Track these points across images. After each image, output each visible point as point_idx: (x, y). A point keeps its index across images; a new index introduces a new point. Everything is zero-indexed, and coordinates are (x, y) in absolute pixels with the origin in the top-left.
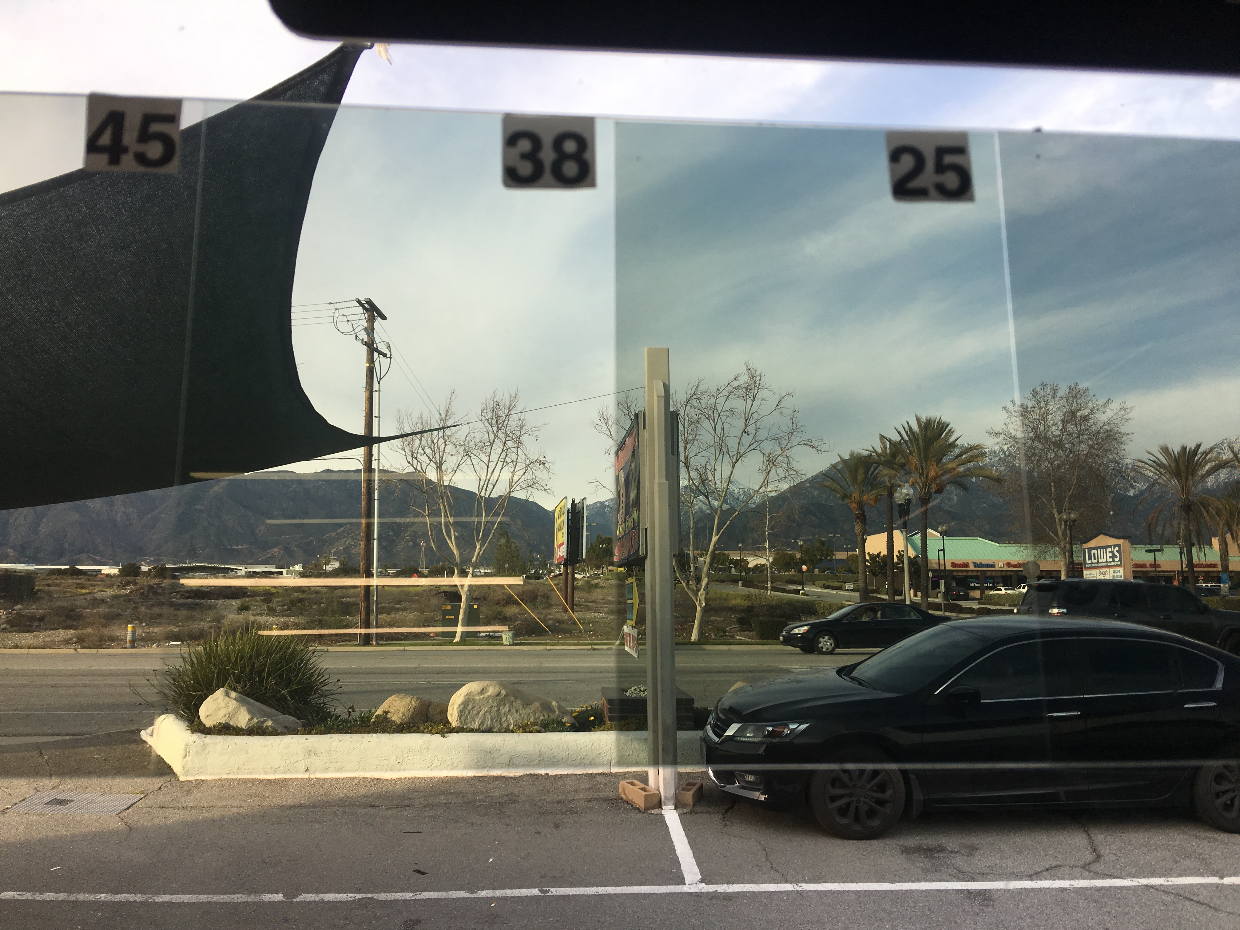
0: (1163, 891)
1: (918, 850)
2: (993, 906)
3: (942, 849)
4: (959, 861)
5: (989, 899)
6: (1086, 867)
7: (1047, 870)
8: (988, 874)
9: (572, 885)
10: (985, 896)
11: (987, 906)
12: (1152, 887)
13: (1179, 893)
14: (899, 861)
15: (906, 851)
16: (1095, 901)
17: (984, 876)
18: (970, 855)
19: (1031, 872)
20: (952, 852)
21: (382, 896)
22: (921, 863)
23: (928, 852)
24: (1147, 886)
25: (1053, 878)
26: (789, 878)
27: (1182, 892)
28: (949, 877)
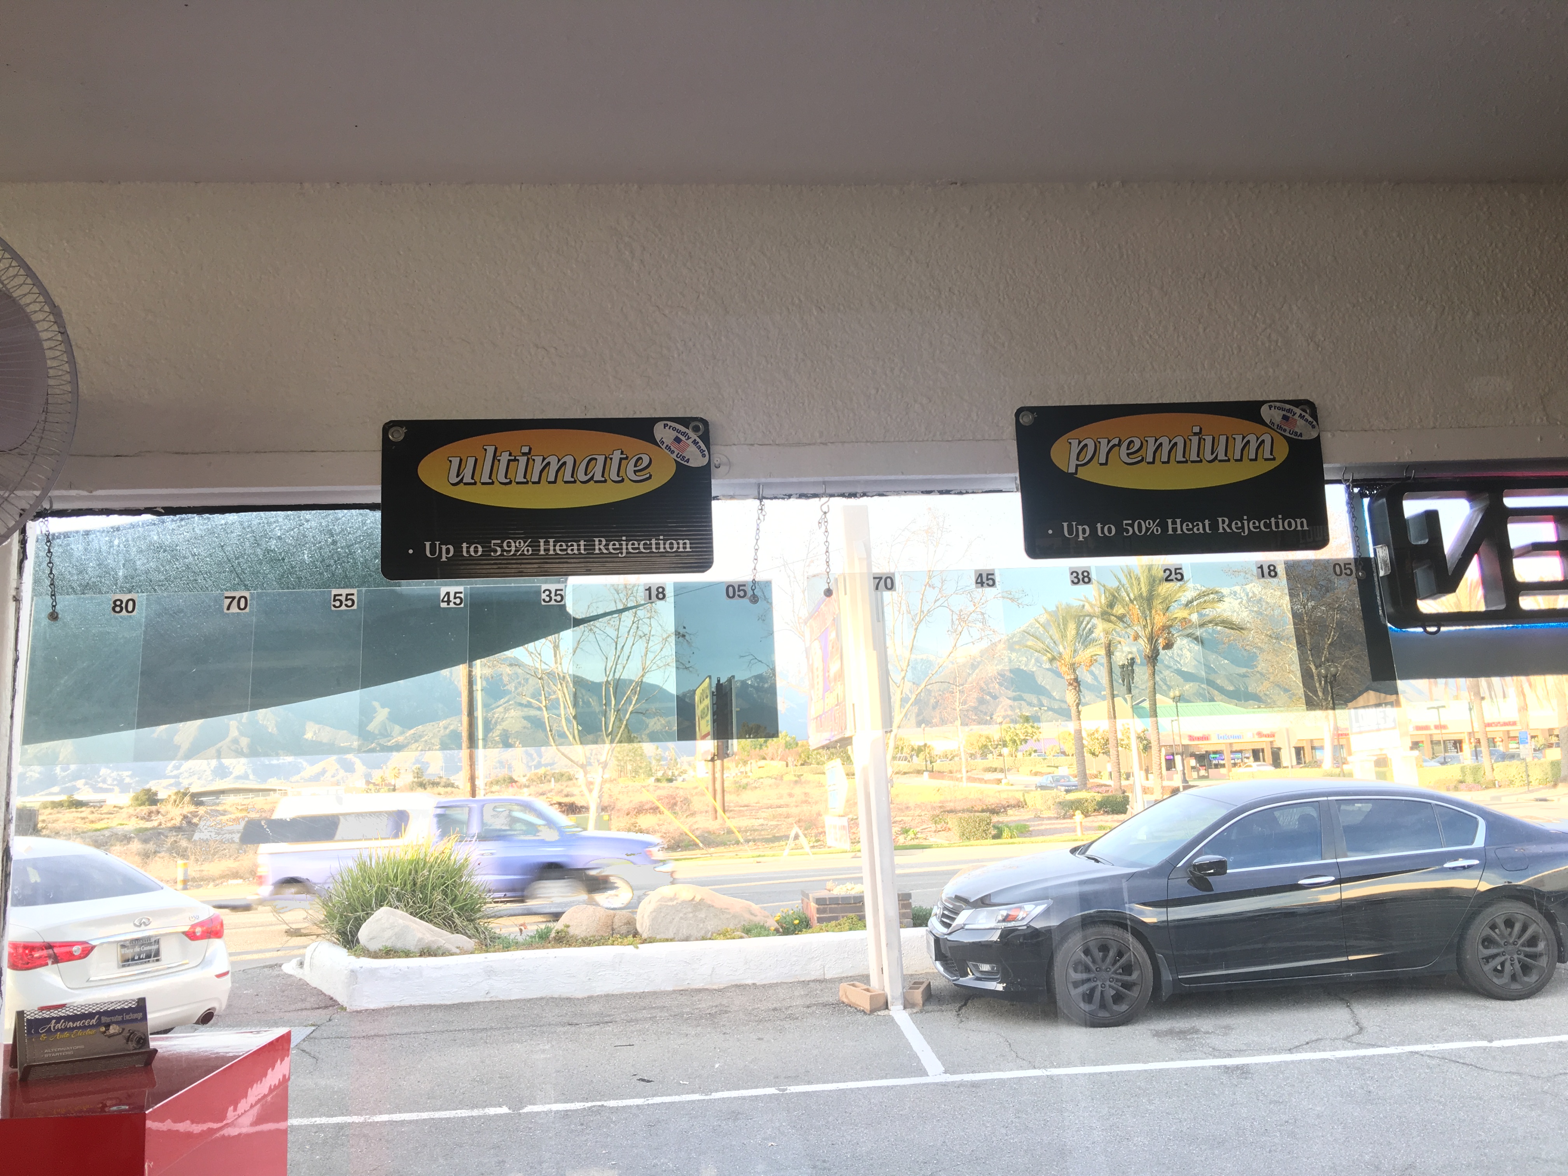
0: (1429, 1056)
1: (1171, 1032)
2: (1252, 1078)
3: (1197, 1031)
4: (1216, 1041)
5: (1247, 1072)
6: (1348, 1038)
7: (1308, 1043)
8: (1245, 1051)
9: (809, 1083)
10: (1243, 1071)
11: (1246, 1078)
12: (1417, 1053)
13: (1445, 1058)
14: (1153, 1043)
15: (1157, 1034)
16: (1358, 1069)
17: (1240, 1052)
18: (1225, 1034)
19: (1290, 1046)
20: (1207, 1033)
21: (612, 1103)
22: (1175, 1044)
23: (1182, 1034)
24: (1412, 1052)
25: (1314, 1050)
26: (1037, 1065)
27: (1447, 1056)
28: (1204, 1056)
